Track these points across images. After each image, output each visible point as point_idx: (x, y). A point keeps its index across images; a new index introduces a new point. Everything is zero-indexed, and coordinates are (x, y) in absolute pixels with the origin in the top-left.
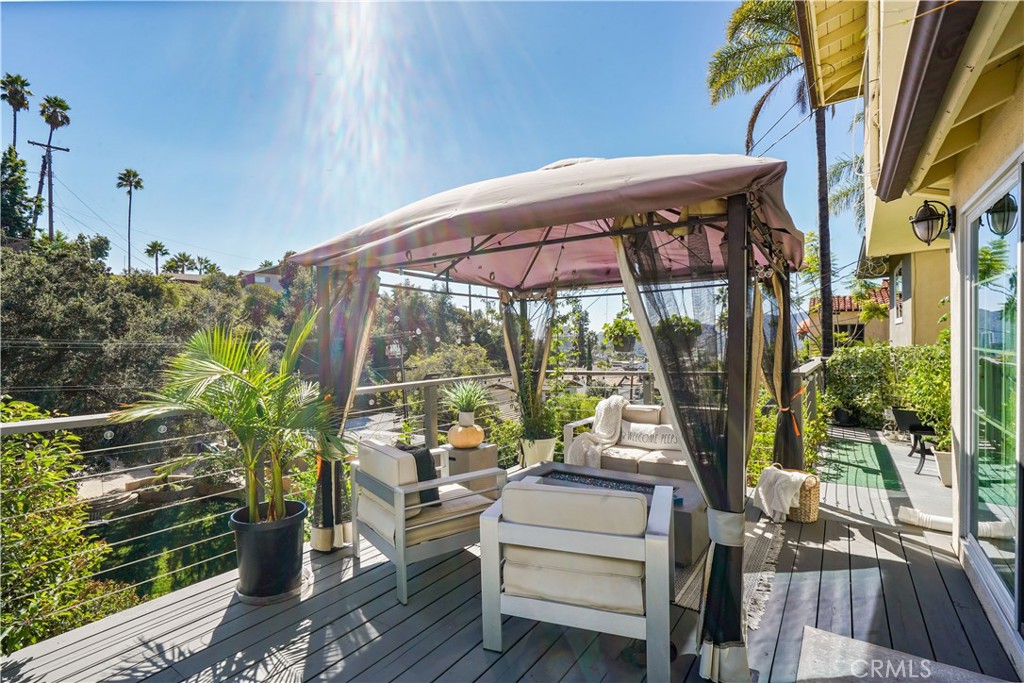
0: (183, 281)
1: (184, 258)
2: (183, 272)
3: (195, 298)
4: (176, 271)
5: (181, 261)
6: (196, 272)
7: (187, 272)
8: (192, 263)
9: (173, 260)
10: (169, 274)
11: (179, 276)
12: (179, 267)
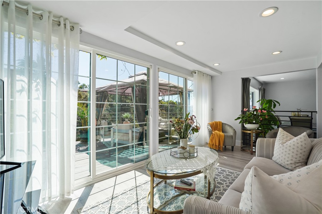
0: (83, 91)
1: (84, 85)
2: (84, 89)
3: (86, 96)
4: (82, 89)
5: (83, 86)
6: (87, 89)
7: (85, 89)
8: (86, 86)
9: (81, 85)
10: (80, 89)
11: (83, 90)
12: (83, 87)
